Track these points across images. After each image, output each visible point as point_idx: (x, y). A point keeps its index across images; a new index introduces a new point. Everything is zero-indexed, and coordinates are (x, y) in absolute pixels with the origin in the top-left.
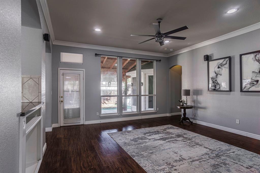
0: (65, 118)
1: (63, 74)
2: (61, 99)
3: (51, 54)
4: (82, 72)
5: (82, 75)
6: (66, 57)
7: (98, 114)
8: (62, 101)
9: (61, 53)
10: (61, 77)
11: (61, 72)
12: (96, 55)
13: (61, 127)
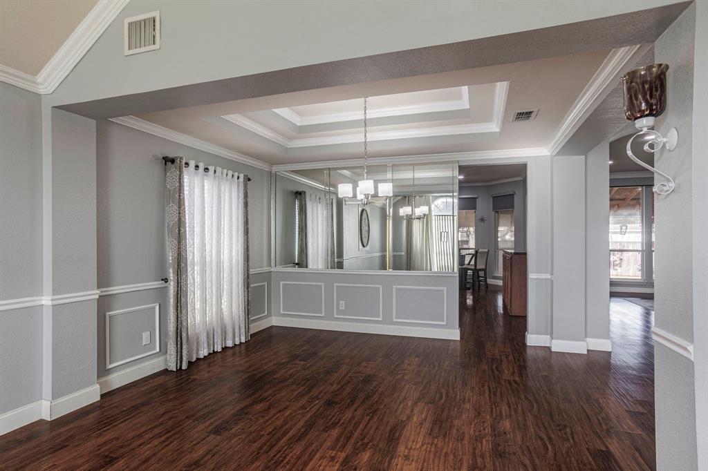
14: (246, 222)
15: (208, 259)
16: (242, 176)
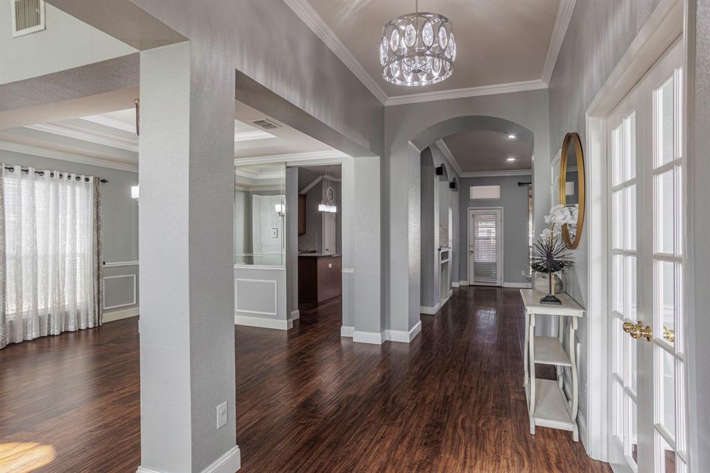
0: (476, 274)
1: (473, 216)
2: (472, 249)
3: (458, 193)
4: (499, 212)
5: (499, 216)
6: (477, 192)
7: (523, 273)
8: (472, 252)
9: (471, 188)
10: (470, 220)
11: (471, 213)
12: (520, 184)
13: (470, 286)
14: (98, 219)
15: (40, 253)
16: (91, 179)
